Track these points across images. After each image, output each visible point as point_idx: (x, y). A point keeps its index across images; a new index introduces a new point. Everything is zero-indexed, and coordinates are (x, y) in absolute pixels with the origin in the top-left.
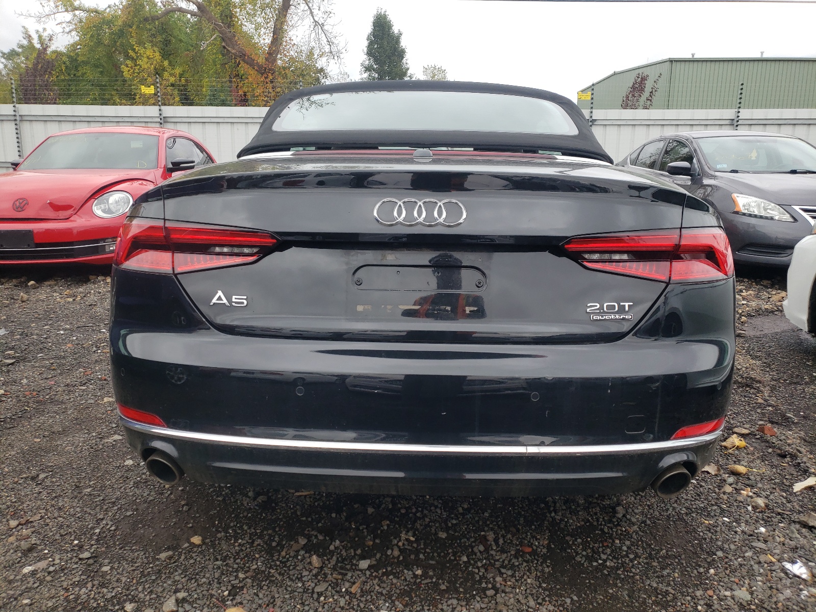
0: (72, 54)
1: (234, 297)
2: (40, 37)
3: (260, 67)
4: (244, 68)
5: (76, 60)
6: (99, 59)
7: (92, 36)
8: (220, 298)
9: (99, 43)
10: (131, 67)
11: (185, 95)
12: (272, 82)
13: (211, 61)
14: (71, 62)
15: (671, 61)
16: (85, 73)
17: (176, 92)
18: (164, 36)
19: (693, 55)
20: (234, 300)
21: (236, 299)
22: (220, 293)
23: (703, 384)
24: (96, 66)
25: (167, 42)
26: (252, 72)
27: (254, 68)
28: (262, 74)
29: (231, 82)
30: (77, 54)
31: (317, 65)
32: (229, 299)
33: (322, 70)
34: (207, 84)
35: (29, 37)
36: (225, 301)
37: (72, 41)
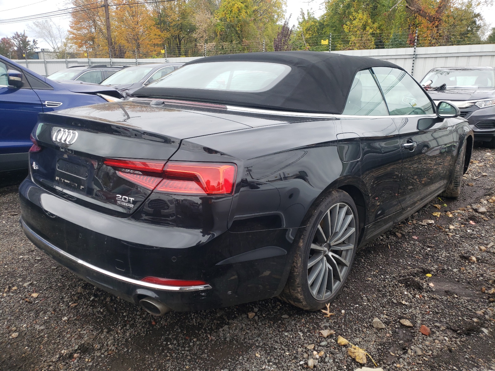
0: (321, 21)
2: (308, 13)
3: (430, 17)
4: (420, 19)
5: (323, 24)
6: (334, 23)
7: (333, 10)
9: (336, 13)
10: (349, 26)
11: (380, 40)
12: (437, 27)
13: (398, 17)
14: (320, 26)
16: (326, 31)
17: (373, 39)
18: (374, 4)
24: (332, 27)
25: (375, 8)
26: (424, 21)
27: (426, 19)
28: (431, 22)
29: (409, 29)
30: (324, 21)
31: (475, 12)
33: (478, 15)
34: (394, 32)
35: (303, 14)
37: (323, 14)
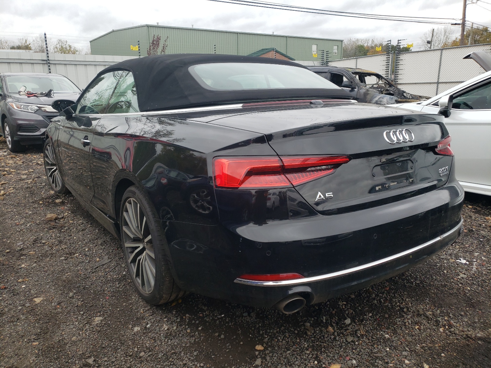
1: (327, 194)
8: (320, 196)
15: (148, 26)
19: (158, 23)
20: (327, 196)
21: (328, 195)
22: (320, 193)
23: (457, 202)
32: (324, 195)
36: (322, 196)
